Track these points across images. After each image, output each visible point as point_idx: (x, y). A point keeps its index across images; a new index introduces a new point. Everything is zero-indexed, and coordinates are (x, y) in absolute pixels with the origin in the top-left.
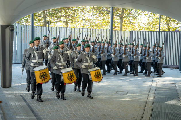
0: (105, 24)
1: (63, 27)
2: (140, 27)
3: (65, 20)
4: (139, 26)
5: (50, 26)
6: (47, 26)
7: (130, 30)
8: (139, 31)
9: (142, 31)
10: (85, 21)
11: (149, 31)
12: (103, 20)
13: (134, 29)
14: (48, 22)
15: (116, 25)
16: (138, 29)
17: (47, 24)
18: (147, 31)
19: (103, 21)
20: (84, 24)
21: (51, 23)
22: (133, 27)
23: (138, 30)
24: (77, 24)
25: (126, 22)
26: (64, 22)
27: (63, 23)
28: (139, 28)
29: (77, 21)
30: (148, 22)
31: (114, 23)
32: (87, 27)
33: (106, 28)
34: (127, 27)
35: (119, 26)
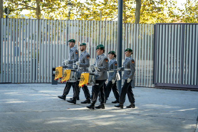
0: (108, 11)
1: (32, 18)
2: (174, 16)
3: (35, 6)
4: (171, 14)
5: (9, 16)
6: (5, 17)
7: (155, 23)
8: (171, 24)
9: (178, 24)
10: (70, 7)
11: (190, 24)
12: (105, 4)
13: (162, 20)
14: (6, 9)
15: (128, 13)
16: (169, 20)
17: (4, 14)
18: (187, 24)
19: (103, 6)
20: (70, 13)
21: (11, 11)
22: (160, 16)
23: (168, 22)
24: (57, 12)
25: (147, 7)
26: (34, 9)
27: (32, 11)
28: (171, 19)
29: (57, 7)
30: (188, 6)
31: (125, 9)
32: (76, 17)
33: (109, 19)
34: (149, 17)
35: (134, 14)
